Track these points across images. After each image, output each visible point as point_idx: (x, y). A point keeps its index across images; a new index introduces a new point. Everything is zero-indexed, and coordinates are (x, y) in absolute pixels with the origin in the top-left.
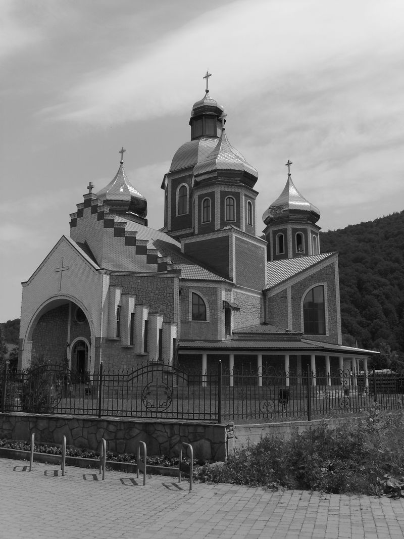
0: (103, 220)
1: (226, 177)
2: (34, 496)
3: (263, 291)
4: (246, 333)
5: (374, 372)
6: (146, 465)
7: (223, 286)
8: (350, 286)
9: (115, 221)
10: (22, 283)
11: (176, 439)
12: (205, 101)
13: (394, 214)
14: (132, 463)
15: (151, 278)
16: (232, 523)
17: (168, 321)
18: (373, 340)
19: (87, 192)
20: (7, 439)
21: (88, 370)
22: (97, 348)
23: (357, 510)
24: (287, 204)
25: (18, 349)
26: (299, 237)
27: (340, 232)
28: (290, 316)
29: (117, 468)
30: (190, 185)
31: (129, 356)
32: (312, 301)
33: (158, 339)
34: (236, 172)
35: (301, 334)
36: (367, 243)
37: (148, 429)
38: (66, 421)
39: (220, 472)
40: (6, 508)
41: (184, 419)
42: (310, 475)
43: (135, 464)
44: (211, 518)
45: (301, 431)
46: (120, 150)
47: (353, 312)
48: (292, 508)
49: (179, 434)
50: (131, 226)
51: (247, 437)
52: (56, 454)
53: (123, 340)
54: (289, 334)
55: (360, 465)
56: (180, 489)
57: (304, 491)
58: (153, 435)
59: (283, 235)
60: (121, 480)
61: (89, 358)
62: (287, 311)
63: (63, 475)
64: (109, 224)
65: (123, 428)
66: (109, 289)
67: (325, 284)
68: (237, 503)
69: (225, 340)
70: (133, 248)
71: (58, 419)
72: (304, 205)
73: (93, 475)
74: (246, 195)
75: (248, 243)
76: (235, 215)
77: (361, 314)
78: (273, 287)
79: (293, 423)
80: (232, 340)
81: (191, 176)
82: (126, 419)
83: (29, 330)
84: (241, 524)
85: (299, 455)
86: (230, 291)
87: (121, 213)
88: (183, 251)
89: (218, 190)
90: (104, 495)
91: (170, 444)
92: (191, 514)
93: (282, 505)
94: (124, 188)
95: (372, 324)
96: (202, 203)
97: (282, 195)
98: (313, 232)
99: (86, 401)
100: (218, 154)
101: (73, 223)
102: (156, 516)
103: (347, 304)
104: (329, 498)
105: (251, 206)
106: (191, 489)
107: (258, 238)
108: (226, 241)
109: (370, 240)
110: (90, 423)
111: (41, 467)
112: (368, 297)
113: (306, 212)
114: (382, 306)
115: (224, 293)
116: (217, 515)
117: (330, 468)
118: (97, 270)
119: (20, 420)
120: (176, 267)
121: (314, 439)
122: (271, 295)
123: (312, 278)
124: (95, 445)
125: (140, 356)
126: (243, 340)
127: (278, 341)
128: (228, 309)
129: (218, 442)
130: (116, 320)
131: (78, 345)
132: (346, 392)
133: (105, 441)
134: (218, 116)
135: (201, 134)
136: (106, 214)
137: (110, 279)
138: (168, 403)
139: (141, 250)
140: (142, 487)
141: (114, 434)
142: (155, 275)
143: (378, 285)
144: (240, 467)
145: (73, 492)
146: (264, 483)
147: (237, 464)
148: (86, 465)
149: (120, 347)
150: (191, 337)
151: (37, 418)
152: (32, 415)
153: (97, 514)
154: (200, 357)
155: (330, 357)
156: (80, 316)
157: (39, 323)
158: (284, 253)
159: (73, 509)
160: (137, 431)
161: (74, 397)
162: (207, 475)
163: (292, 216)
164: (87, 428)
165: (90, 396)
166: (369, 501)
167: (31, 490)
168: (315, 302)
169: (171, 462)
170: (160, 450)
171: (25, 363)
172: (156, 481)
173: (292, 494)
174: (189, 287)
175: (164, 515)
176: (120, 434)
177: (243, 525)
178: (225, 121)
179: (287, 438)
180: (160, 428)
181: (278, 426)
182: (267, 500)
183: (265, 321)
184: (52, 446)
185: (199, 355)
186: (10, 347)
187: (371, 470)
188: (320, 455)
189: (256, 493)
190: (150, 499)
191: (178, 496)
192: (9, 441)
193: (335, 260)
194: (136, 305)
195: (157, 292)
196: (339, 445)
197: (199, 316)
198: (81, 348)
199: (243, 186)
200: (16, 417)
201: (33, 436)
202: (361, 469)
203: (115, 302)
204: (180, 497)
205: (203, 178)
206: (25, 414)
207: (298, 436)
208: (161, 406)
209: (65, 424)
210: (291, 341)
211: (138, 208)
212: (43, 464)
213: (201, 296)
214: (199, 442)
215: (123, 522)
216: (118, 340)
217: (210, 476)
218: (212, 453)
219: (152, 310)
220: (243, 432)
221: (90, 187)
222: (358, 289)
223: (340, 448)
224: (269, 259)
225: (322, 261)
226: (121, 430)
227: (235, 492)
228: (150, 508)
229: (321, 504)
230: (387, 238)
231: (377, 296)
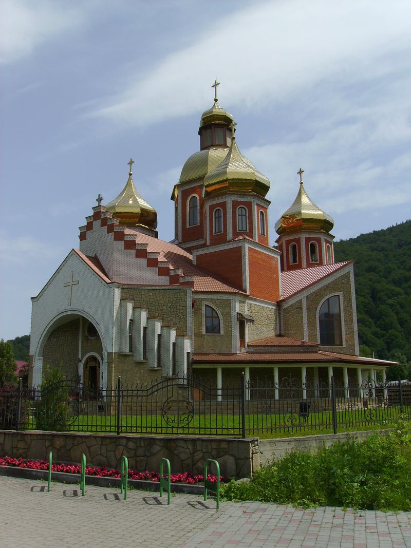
0: (113, 233)
1: (237, 187)
2: (54, 518)
3: (277, 302)
4: (261, 346)
5: (399, 382)
6: (170, 484)
7: (237, 298)
8: (364, 296)
9: (125, 233)
10: (32, 298)
11: (199, 455)
12: (214, 110)
13: (406, 222)
14: (154, 481)
15: (163, 291)
16: (266, 543)
17: (181, 335)
18: (389, 351)
19: (96, 204)
20: (23, 458)
21: (101, 386)
22: (109, 363)
23: (396, 528)
24: (300, 213)
25: (28, 366)
26: (313, 246)
27: (352, 241)
28: (305, 327)
29: (138, 486)
30: (200, 195)
31: (142, 371)
32: (327, 312)
33: (171, 353)
34: (248, 181)
35: (317, 346)
36: (380, 251)
37: (169, 445)
38: (83, 438)
39: (247, 489)
40: (26, 531)
41: (207, 434)
42: (341, 490)
43: (157, 482)
44: (243, 538)
45: (328, 445)
46: (129, 161)
47: (367, 323)
48: (327, 526)
49: (202, 450)
50: (141, 238)
51: (272, 452)
52: (74, 473)
53: (135, 354)
54: (304, 346)
55: (393, 479)
56: (207, 508)
57: (337, 508)
58: (174, 452)
59: (296, 244)
60: (144, 499)
61: (101, 374)
62: (302, 322)
63: (83, 495)
64: (119, 236)
65: (142, 445)
66: (121, 302)
67: (341, 294)
68: (268, 522)
69: (240, 353)
70: (144, 261)
71: (75, 437)
72: (318, 214)
73: (114, 494)
74: (258, 205)
75: (261, 253)
76: (248, 225)
77: (375, 324)
78: (288, 298)
79: (320, 437)
80: (247, 352)
81: (201, 187)
82: (146, 436)
83: (39, 346)
84: (276, 544)
85: (328, 469)
86: (244, 302)
87: (131, 226)
88: (195, 263)
89: (229, 200)
90: (127, 516)
91: (193, 461)
92: (221, 534)
93: (316, 523)
94: (133, 200)
95: (387, 334)
96: (214, 213)
97: (294, 204)
98: (327, 241)
99: (99, 417)
100: (228, 164)
101: (82, 237)
102: (184, 537)
103: (361, 314)
104: (364, 515)
105: (263, 215)
106: (218, 508)
107: (271, 248)
108: (238, 252)
109: (383, 249)
110: (108, 441)
111: (59, 487)
112: (383, 307)
113: (320, 221)
114: (397, 315)
115: (237, 305)
116: (248, 534)
117: (362, 483)
118: (108, 284)
119: (35, 438)
120: (189, 279)
121: (344, 453)
122: (285, 306)
123: (327, 288)
124: (114, 463)
125: (154, 371)
126: (258, 353)
127: (294, 353)
128: (242, 321)
129: (243, 458)
130: (128, 335)
131: (90, 361)
132: (365, 404)
133: (126, 459)
134: (227, 126)
135: (210, 144)
136: (116, 226)
137: (122, 292)
138: (190, 418)
139: (153, 262)
140: (167, 506)
141: (133, 451)
142: (167, 288)
143: (392, 294)
144: (268, 484)
145: (96, 513)
146: (293, 500)
147: (264, 480)
148: (106, 484)
149: (133, 362)
150: (205, 350)
151: (53, 435)
152: (48, 432)
153: (123, 535)
154: (215, 371)
155: (348, 368)
156: (92, 330)
157: (49, 338)
158: (297, 263)
159: (97, 531)
160: (158, 448)
161: (87, 414)
162: (233, 492)
163: (305, 225)
164: (105, 445)
165: (104, 412)
166: (406, 517)
167: (52, 511)
168: (331, 313)
169: (195, 479)
170: (183, 468)
171: (37, 380)
172: (180, 499)
173: (325, 511)
174: (202, 300)
175: (193, 536)
176: (140, 451)
177: (278, 545)
178: (235, 130)
179: (313, 452)
180: (182, 444)
181: (304, 440)
182: (300, 518)
183: (280, 333)
184: (70, 465)
185: (213, 368)
186: (20, 364)
187: (406, 484)
188: (351, 468)
189: (286, 511)
190: (176, 519)
191: (205, 515)
192: (25, 460)
193: (351, 269)
194: (148, 318)
195: (170, 305)
196: (369, 458)
197: (213, 329)
198: (92, 364)
199: (255, 195)
200: (31, 435)
201: (51, 455)
202: (395, 484)
203: (126, 316)
204: (207, 516)
205: (214, 188)
206: (41, 432)
207: (325, 450)
208: (182, 422)
209: (83, 442)
210: (307, 352)
211: (148, 220)
212: (61, 484)
213: (215, 308)
214: (222, 458)
215: (151, 544)
216: (130, 355)
217: (236, 494)
218: (236, 469)
219: (165, 324)
220: (268, 447)
221: (100, 200)
222: (372, 298)
223: (371, 462)
224: (282, 270)
225: (336, 271)
226: (141, 447)
227: (265, 510)
228: (178, 528)
229: (356, 521)
230: (400, 246)
231: (392, 305)
